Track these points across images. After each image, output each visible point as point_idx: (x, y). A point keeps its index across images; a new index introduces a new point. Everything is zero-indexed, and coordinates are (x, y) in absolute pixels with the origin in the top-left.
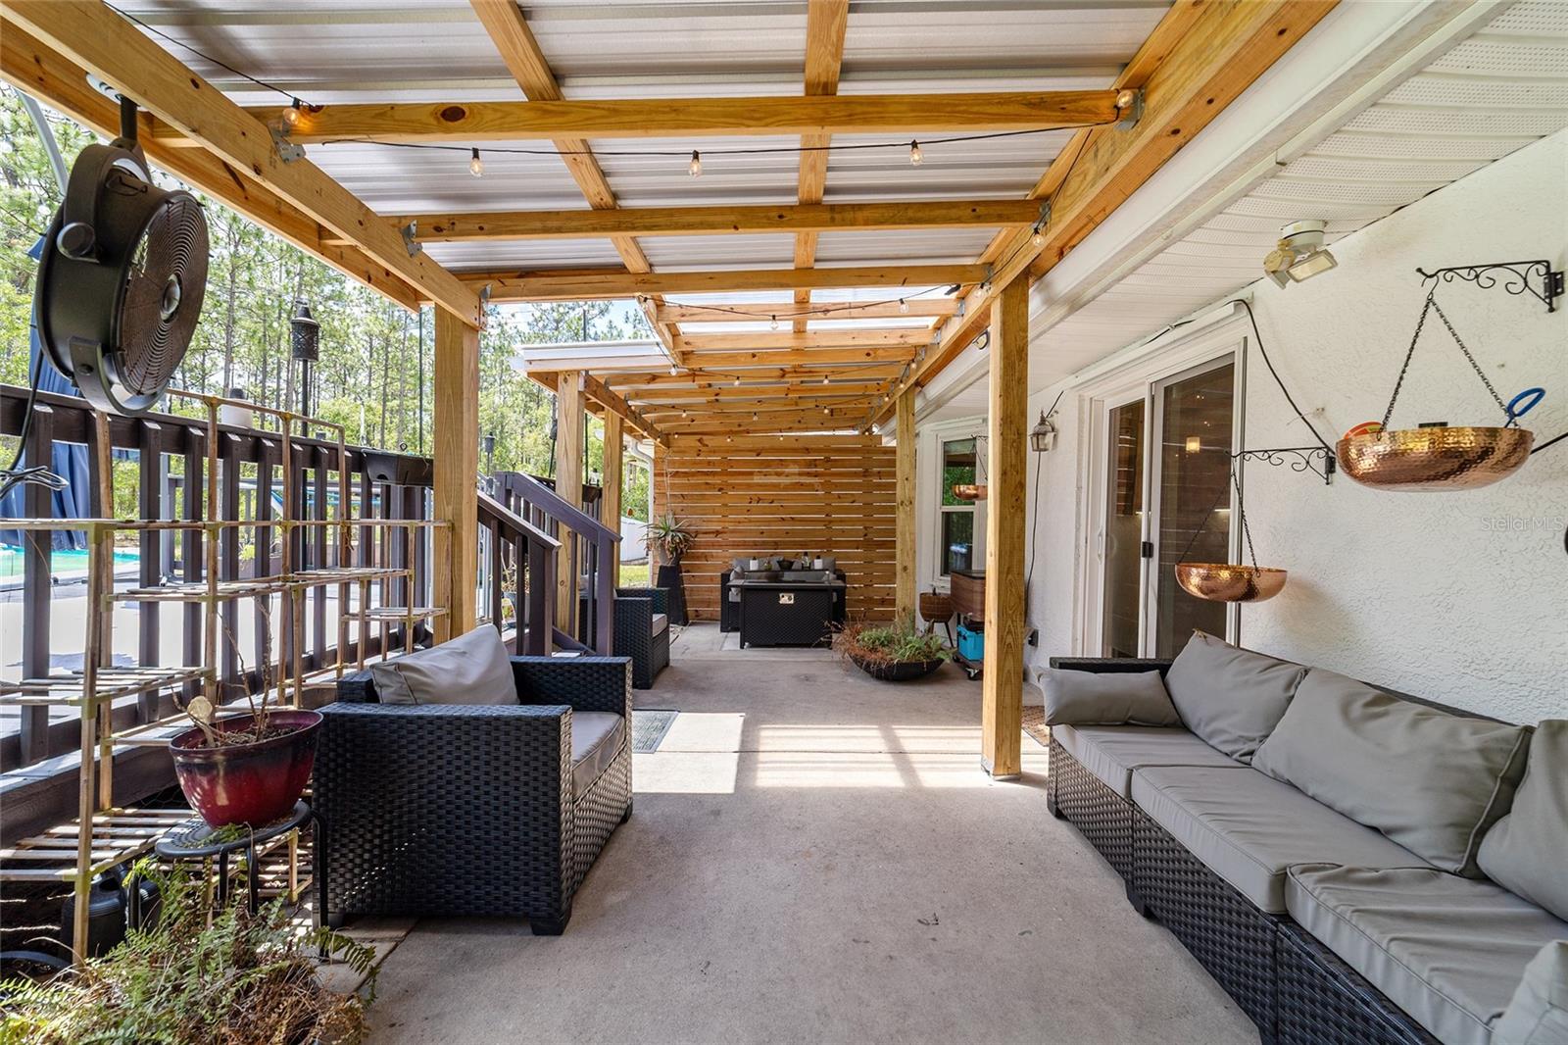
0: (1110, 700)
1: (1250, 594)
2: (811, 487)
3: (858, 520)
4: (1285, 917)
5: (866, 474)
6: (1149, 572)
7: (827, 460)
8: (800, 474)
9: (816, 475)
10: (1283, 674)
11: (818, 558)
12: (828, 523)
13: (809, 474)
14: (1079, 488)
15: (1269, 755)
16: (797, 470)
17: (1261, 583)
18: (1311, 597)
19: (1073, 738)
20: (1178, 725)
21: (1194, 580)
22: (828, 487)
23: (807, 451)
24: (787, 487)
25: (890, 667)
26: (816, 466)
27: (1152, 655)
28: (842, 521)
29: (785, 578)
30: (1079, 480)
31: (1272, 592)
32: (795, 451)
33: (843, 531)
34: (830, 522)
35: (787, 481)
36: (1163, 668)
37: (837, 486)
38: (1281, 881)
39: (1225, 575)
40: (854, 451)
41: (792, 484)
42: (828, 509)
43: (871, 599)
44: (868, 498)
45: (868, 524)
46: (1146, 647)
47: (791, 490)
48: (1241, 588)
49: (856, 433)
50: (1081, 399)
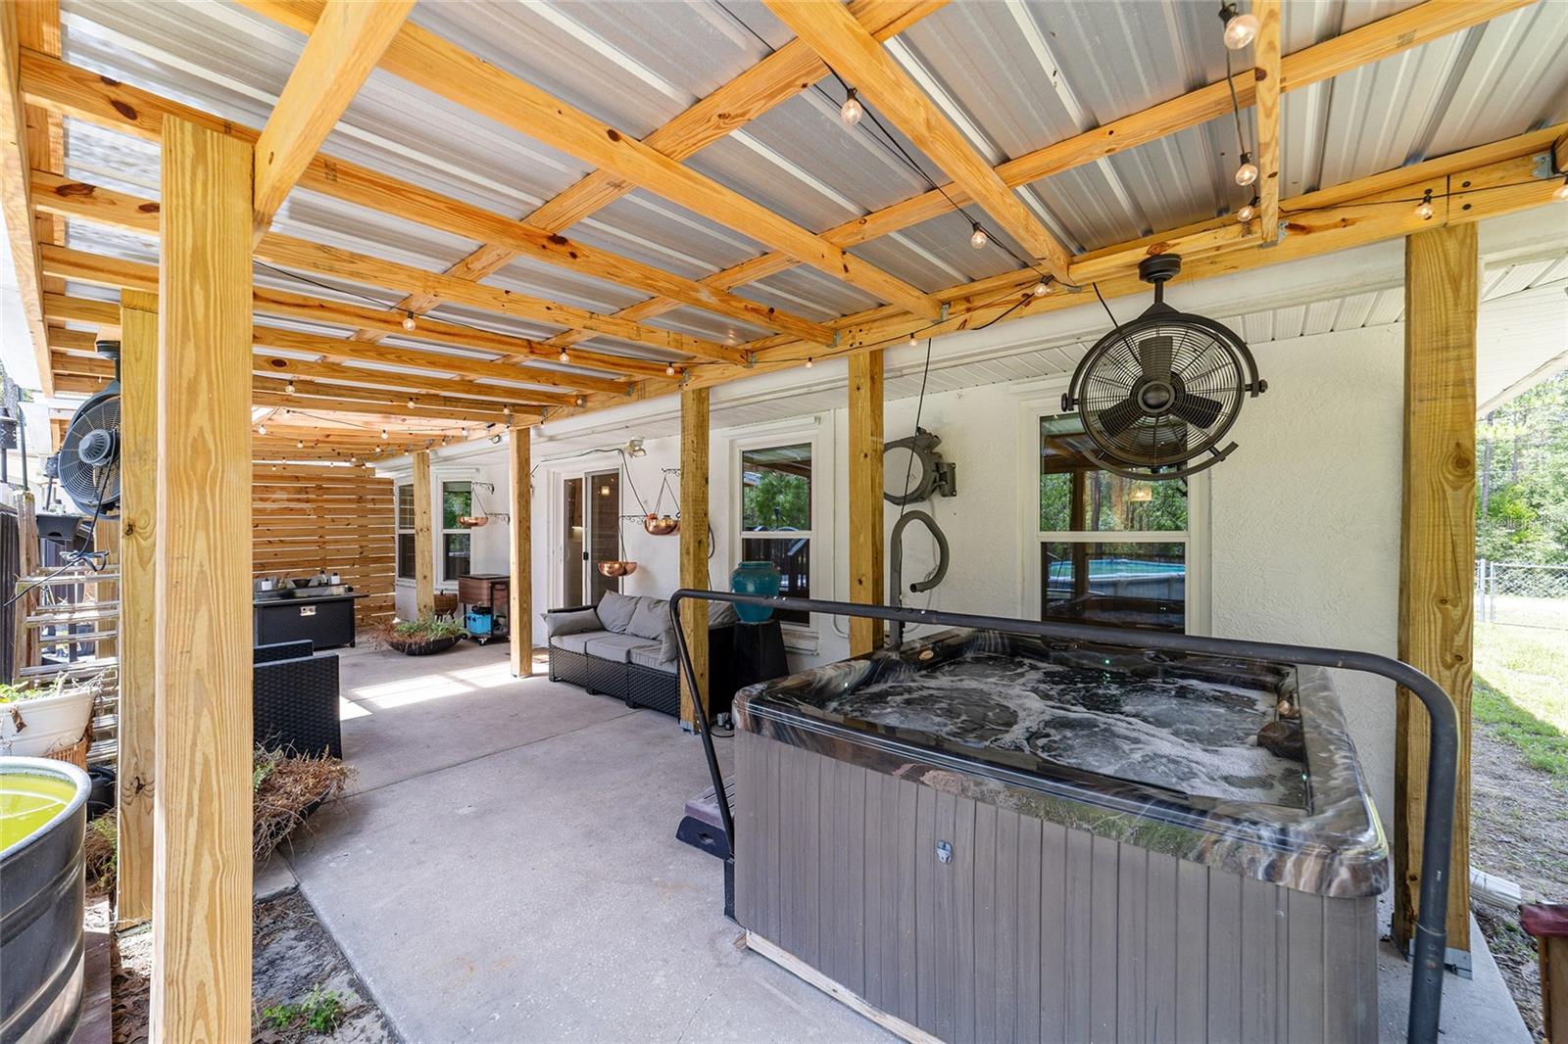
0: (577, 622)
1: (625, 573)
2: (302, 511)
3: (354, 540)
4: (630, 662)
5: (360, 500)
6: (586, 567)
7: (320, 488)
8: (289, 500)
9: (307, 501)
10: (634, 601)
11: (335, 574)
12: (322, 544)
13: (299, 500)
14: (548, 522)
15: (630, 629)
16: (285, 496)
17: (628, 568)
18: (645, 571)
19: (562, 641)
20: (602, 628)
21: (606, 569)
22: (320, 512)
23: (297, 479)
24: (273, 512)
25: (428, 644)
26: (307, 493)
27: (589, 604)
28: (336, 541)
29: (298, 595)
30: (548, 517)
31: (633, 571)
32: (282, 478)
33: (338, 550)
34: (324, 543)
35: (275, 506)
36: (595, 608)
37: (330, 511)
38: (629, 653)
39: (617, 566)
40: (347, 480)
41: (280, 509)
42: (320, 531)
43: (369, 607)
44: (364, 521)
45: (364, 544)
46: (586, 601)
47: (281, 514)
48: (622, 570)
49: (347, 464)
50: (548, 472)
